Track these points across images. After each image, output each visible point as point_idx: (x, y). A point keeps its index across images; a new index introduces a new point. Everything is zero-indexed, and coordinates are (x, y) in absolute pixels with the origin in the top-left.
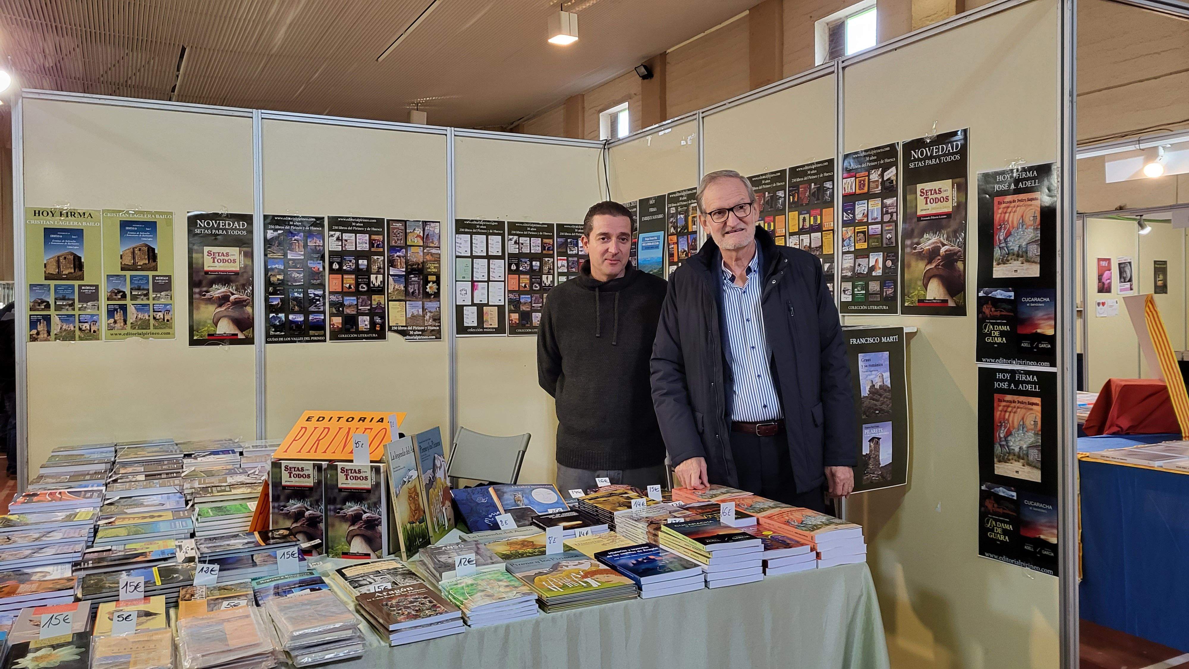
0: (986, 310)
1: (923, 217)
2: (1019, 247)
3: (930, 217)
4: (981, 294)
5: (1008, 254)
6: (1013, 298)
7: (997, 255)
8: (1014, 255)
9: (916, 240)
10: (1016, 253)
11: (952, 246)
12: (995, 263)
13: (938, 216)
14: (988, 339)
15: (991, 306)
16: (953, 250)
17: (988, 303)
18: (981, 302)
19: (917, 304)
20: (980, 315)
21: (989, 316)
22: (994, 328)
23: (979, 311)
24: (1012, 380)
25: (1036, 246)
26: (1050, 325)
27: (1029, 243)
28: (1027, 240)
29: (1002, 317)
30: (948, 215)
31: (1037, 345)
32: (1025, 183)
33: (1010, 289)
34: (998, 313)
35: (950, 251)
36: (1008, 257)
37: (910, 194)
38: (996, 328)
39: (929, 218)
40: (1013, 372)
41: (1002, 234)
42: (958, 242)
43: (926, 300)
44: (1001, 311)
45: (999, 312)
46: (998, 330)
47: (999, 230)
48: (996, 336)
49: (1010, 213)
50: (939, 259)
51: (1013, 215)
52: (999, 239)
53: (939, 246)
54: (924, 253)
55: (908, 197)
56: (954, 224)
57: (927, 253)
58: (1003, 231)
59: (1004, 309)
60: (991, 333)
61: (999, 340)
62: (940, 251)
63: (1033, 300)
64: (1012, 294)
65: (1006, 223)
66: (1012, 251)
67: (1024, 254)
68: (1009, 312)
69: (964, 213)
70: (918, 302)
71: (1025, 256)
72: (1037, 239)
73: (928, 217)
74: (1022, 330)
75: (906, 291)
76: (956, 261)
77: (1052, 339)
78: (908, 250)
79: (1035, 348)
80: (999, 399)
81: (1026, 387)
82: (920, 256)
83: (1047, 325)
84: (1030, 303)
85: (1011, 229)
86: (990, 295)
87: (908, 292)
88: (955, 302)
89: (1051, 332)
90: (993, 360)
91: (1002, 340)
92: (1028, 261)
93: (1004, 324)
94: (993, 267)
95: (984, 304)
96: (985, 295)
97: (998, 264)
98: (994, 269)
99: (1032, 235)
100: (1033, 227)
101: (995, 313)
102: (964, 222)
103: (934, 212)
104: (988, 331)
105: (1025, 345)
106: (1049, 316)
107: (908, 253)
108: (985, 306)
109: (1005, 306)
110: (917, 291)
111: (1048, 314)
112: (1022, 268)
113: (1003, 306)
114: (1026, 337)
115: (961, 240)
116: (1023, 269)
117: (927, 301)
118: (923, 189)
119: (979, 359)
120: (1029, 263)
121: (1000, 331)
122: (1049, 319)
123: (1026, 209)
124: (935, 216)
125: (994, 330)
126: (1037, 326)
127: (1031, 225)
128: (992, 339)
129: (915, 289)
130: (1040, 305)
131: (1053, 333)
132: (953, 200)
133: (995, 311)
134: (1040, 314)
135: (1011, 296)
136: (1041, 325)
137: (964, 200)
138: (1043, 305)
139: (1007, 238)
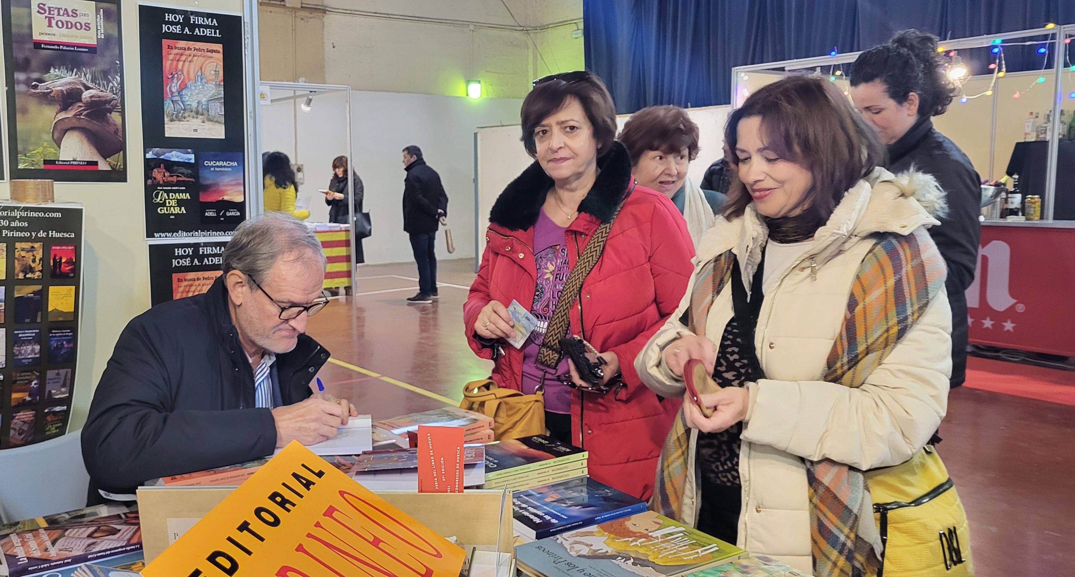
0: (158, 174)
1: (46, 44)
2: (198, 103)
3: (58, 45)
4: (149, 156)
5: (184, 110)
6: (193, 161)
7: (169, 109)
8: (192, 111)
9: (35, 75)
10: (194, 109)
11: (102, 91)
12: (166, 120)
13: (73, 47)
14: (161, 210)
15: (164, 170)
16: (103, 97)
17: (160, 167)
18: (149, 165)
19: (42, 166)
20: (149, 182)
21: (161, 182)
22: (168, 196)
23: (148, 175)
24: (196, 254)
25: (219, 104)
26: (239, 191)
27: (211, 100)
28: (207, 97)
29: (178, 184)
30: (92, 49)
31: (225, 213)
32: (203, 31)
33: (189, 150)
34: (175, 179)
35: (99, 97)
36: (184, 113)
37: (18, 6)
38: (172, 196)
39: (56, 47)
40: (196, 246)
41: (174, 85)
42: (112, 88)
43: (59, 161)
44: (178, 176)
45: (175, 177)
46: (174, 199)
47: (170, 80)
48: (170, 207)
49: (184, 61)
50: (81, 107)
51: (189, 65)
52: (171, 91)
53: (80, 89)
54: (52, 94)
55: (14, 10)
56: (102, 64)
57: (58, 95)
58: (175, 81)
59: (182, 174)
60: (165, 202)
61: (177, 210)
62: (81, 94)
63: (218, 164)
64: (192, 156)
65: (180, 73)
66: (189, 107)
67: (205, 112)
68: (188, 177)
69: (117, 52)
70: (44, 164)
71: (206, 115)
72: (219, 96)
73: (54, 45)
74: (204, 198)
75: (20, 147)
76: (110, 111)
77: (241, 207)
78: (20, 88)
79: (222, 217)
80: (178, 279)
81: (212, 261)
82: (46, 98)
83: (236, 191)
84: (215, 167)
85: (186, 81)
86: (162, 157)
87: (25, 149)
88: (109, 164)
89: (239, 199)
90: (170, 235)
91: (180, 210)
92: (209, 120)
93: (182, 191)
94: (164, 124)
95: (155, 168)
96: (155, 157)
97: (172, 120)
98: (166, 126)
99: (214, 91)
100: (214, 83)
101: (170, 179)
102: (118, 62)
103: (65, 40)
104: (161, 200)
105: (210, 213)
106: (237, 181)
107: (20, 93)
108: (155, 170)
109: (183, 170)
110: (41, 148)
111: (237, 180)
112: (203, 127)
113: (181, 171)
114: (211, 205)
115: (116, 85)
116: (204, 129)
117: (60, 163)
118: (44, 5)
119: (150, 235)
120: (212, 123)
121: (177, 199)
122: (238, 184)
123: (206, 60)
124: (68, 46)
125: (169, 199)
126: (223, 193)
127: (213, 80)
128: (167, 209)
129: (37, 144)
130: (226, 169)
131: (242, 200)
132: (97, 30)
133: (170, 176)
134: (226, 180)
135: (191, 159)
136: (229, 192)
137: (116, 34)
138: (230, 169)
139: (182, 90)
